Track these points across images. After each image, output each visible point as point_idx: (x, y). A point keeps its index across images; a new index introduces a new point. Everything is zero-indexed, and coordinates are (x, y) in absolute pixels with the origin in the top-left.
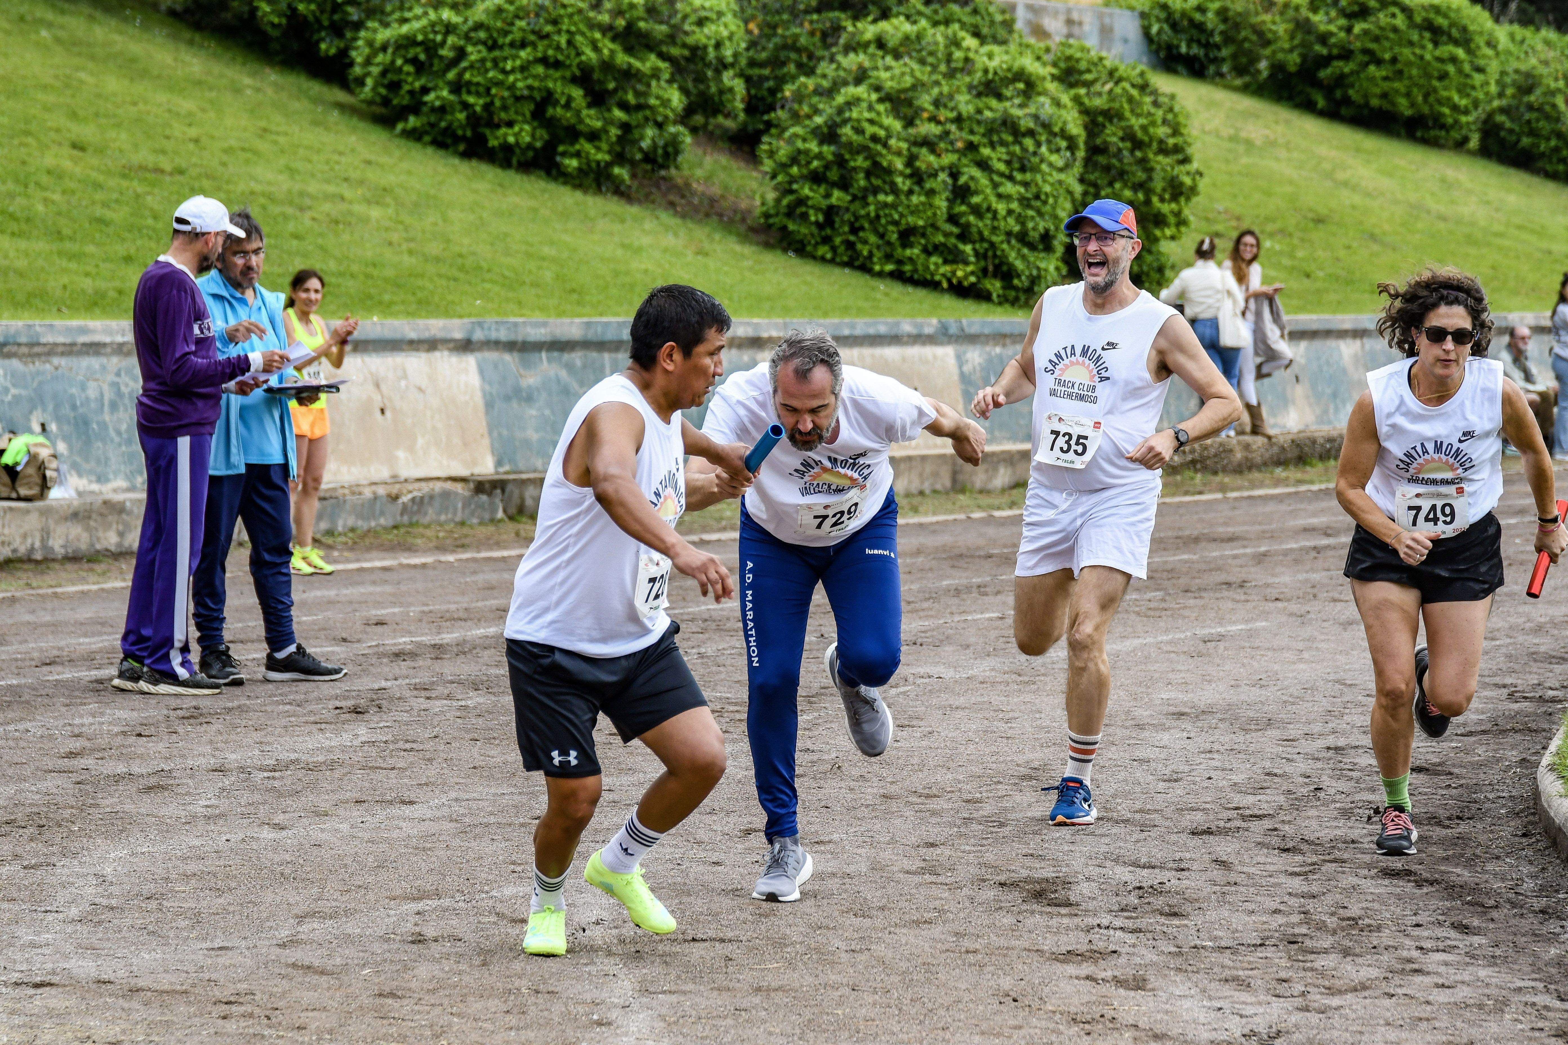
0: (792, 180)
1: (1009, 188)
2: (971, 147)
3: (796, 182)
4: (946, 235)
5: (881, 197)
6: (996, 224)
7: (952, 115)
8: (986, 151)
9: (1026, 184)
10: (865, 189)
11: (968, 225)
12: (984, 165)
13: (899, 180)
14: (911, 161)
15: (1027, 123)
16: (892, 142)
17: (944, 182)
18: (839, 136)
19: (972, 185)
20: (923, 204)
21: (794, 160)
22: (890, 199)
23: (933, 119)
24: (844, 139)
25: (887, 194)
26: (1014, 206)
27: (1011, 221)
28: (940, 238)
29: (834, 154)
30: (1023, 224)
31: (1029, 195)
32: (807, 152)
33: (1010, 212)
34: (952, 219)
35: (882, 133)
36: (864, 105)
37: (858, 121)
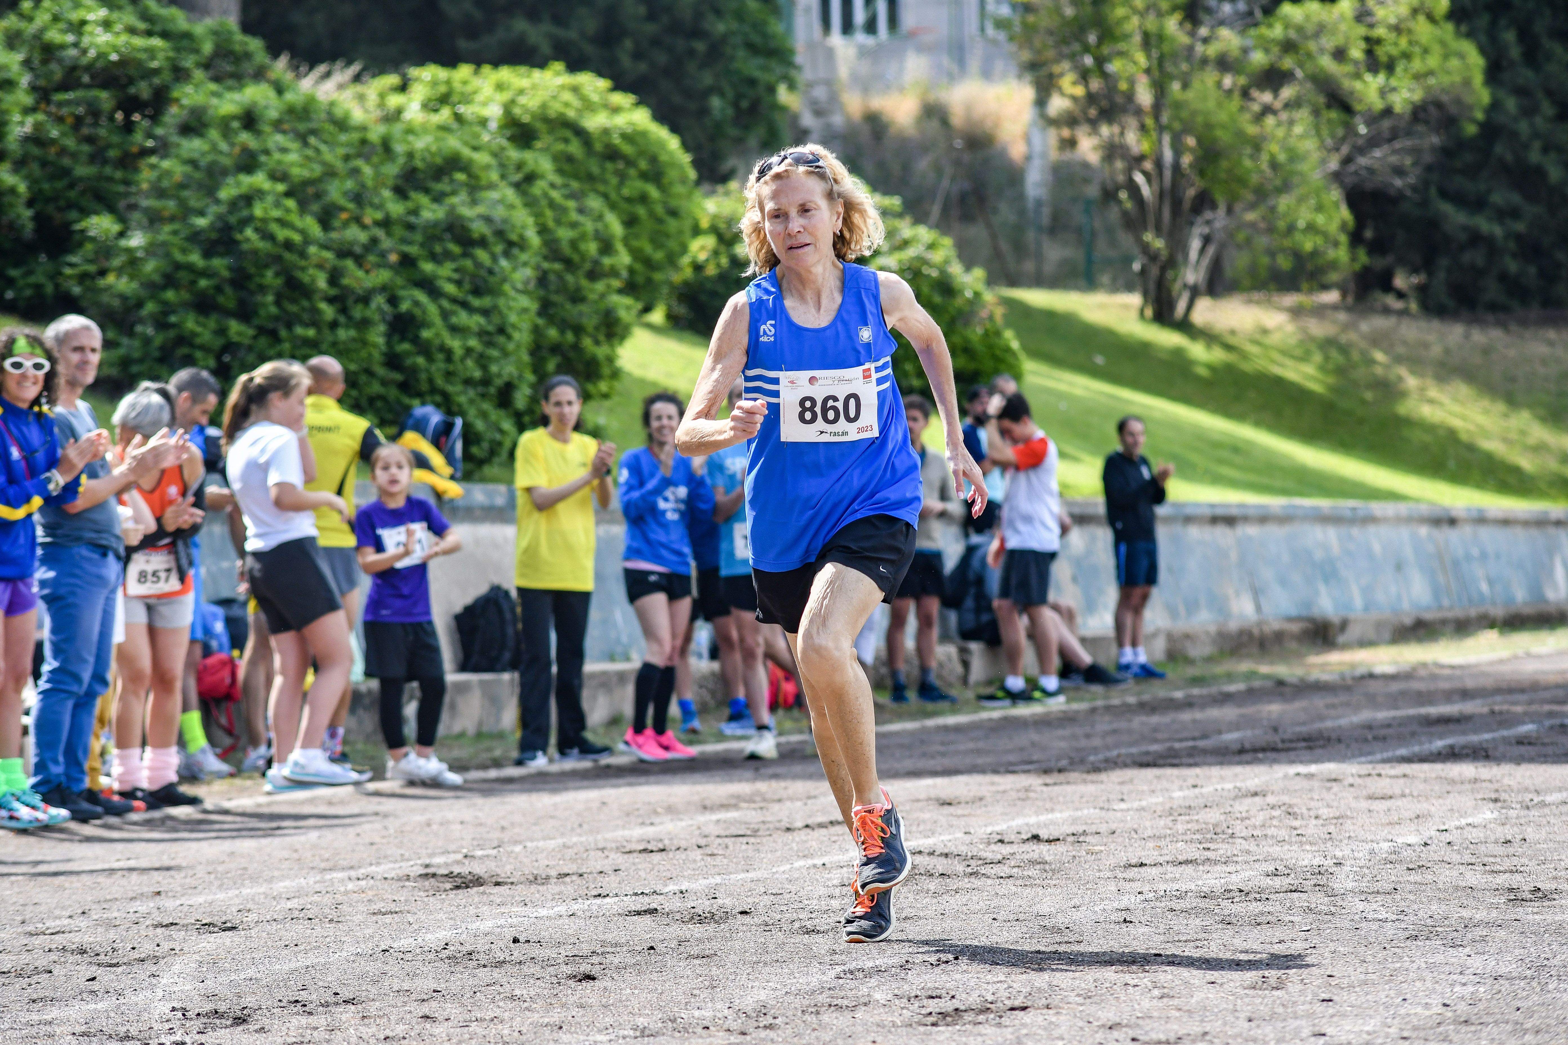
0: (167, 309)
1: (462, 318)
2: (407, 262)
3: (174, 312)
4: (384, 383)
5: (299, 331)
6: (451, 368)
7: (379, 216)
8: (428, 267)
9: (485, 313)
10: (277, 319)
11: (414, 371)
12: (428, 285)
13: (323, 306)
14: (334, 278)
15: (479, 228)
16: (312, 250)
17: (379, 309)
18: (236, 243)
19: (417, 312)
20: (354, 340)
21: (169, 280)
22: (311, 333)
23: (358, 220)
24: (245, 247)
25: (307, 325)
26: (473, 343)
27: (470, 363)
28: (376, 388)
29: (230, 269)
30: (484, 368)
31: (490, 328)
32: (190, 268)
33: (469, 351)
34: (393, 361)
35: (297, 238)
36: (270, 199)
37: (264, 221)
